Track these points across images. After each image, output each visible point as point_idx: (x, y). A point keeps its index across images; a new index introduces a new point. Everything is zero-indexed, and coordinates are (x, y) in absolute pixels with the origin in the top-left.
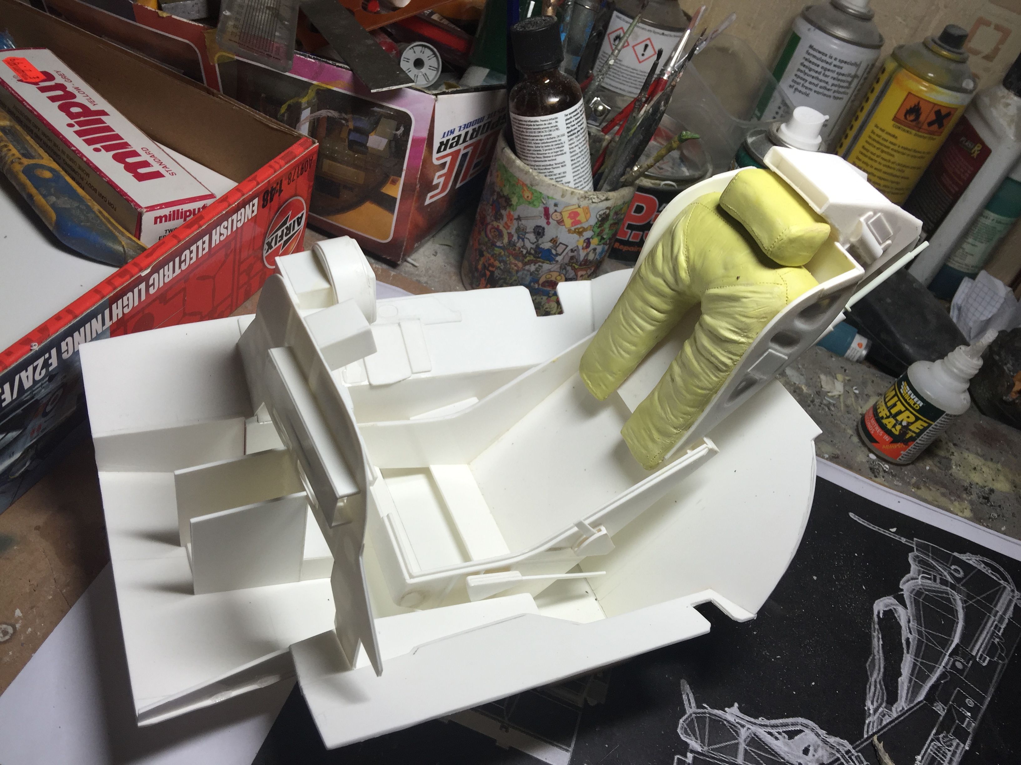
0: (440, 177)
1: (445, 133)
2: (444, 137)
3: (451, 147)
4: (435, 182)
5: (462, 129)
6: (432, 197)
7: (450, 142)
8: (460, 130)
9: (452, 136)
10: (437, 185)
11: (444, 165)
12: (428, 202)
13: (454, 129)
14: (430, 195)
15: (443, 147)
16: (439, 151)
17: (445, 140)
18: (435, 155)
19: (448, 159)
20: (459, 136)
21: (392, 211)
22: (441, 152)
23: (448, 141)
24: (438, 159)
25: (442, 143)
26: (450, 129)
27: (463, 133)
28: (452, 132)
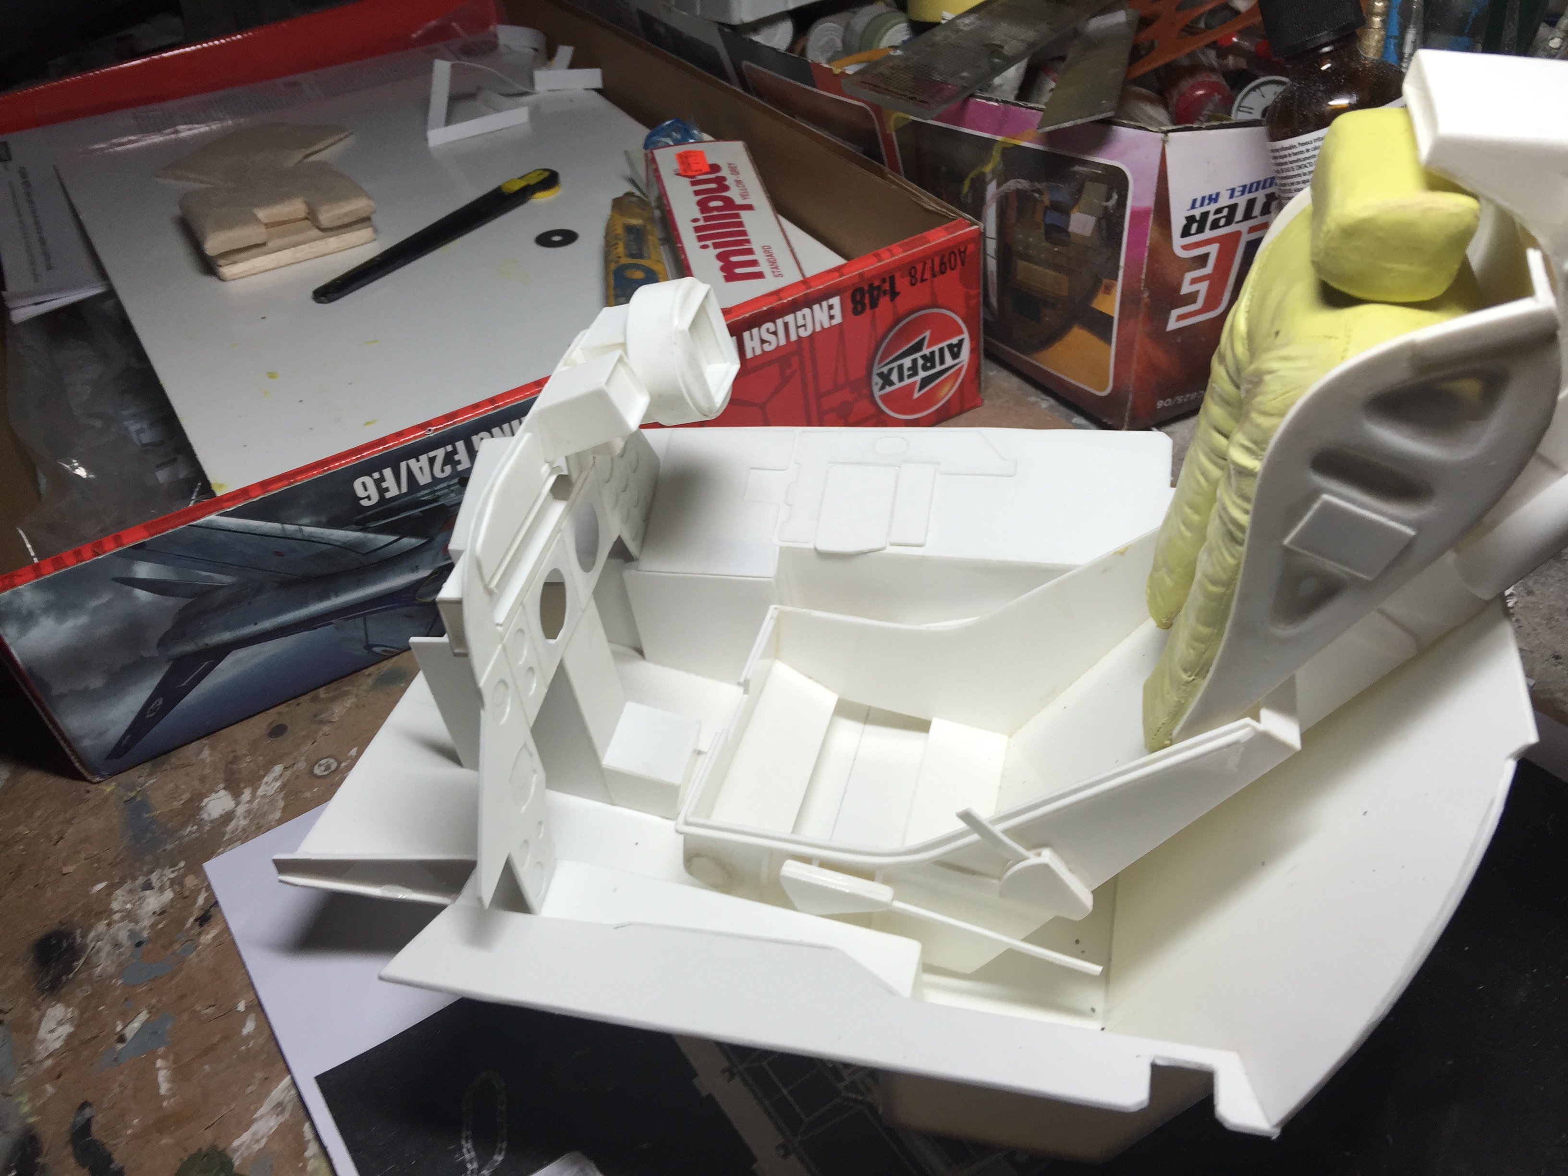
0: (1194, 281)
1: (1194, 201)
2: (1193, 207)
3: (1215, 225)
4: (1186, 288)
5: (1237, 194)
6: (1181, 318)
7: (1211, 218)
8: (1231, 196)
9: (1213, 207)
10: (1191, 298)
11: (1202, 260)
12: (1173, 325)
13: (1218, 194)
14: (1175, 313)
15: (1195, 227)
16: (1186, 233)
17: (1197, 213)
18: (1178, 242)
19: (1213, 250)
20: (1233, 208)
21: (1108, 341)
22: (1189, 234)
23: (1205, 215)
24: (1185, 247)
25: (1190, 220)
26: (1207, 194)
27: (1242, 202)
28: (1213, 199)
